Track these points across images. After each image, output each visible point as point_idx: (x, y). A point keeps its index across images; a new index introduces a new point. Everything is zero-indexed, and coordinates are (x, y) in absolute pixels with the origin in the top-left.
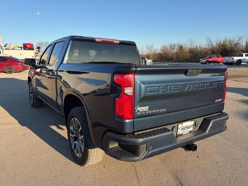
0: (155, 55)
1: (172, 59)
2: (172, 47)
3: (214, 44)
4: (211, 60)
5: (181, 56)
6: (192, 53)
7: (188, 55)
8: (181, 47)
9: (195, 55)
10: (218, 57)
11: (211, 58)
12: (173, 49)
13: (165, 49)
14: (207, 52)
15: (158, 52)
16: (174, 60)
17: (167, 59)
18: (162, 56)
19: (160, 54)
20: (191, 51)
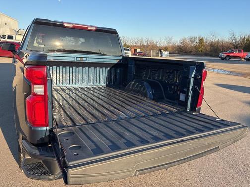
0: (173, 47)
1: (191, 52)
2: (192, 40)
3: (238, 38)
4: (232, 55)
5: (200, 50)
6: (213, 47)
7: (208, 49)
8: (201, 40)
9: (216, 49)
10: (240, 52)
11: (232, 53)
12: (194, 42)
13: (184, 41)
14: (229, 46)
15: (176, 44)
16: (192, 53)
17: (185, 53)
18: (181, 49)
19: (178, 46)
20: (212, 45)
